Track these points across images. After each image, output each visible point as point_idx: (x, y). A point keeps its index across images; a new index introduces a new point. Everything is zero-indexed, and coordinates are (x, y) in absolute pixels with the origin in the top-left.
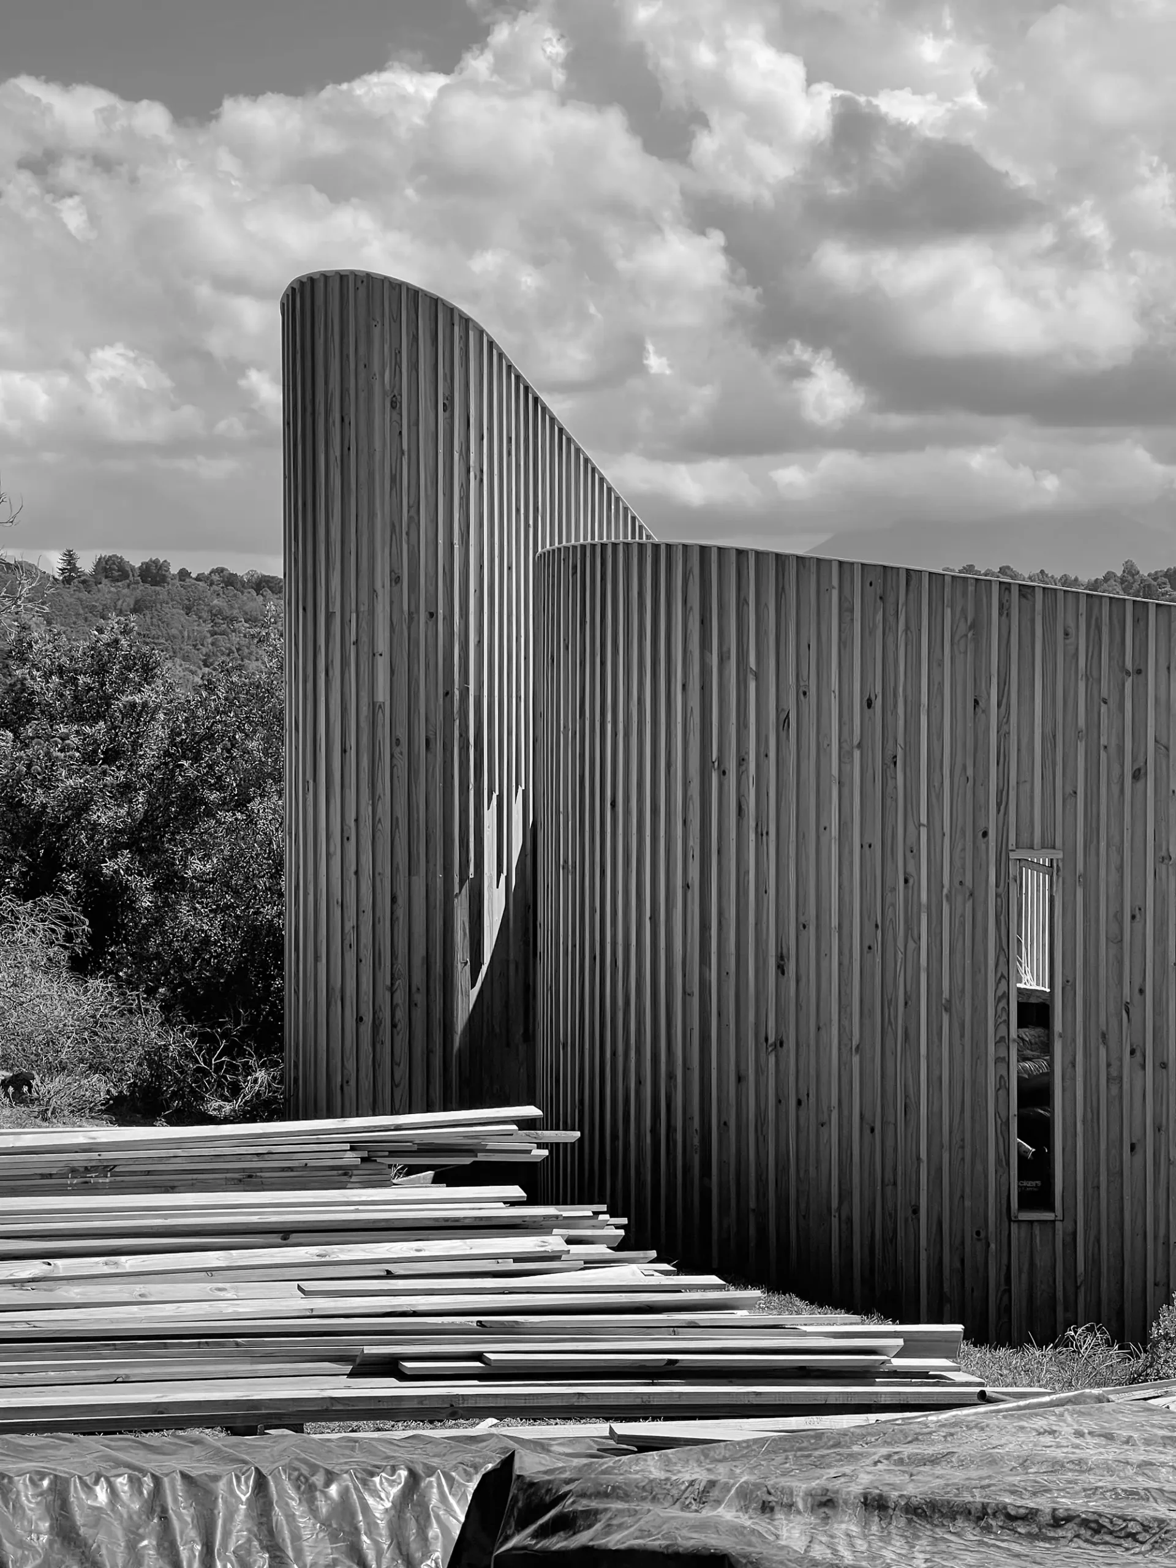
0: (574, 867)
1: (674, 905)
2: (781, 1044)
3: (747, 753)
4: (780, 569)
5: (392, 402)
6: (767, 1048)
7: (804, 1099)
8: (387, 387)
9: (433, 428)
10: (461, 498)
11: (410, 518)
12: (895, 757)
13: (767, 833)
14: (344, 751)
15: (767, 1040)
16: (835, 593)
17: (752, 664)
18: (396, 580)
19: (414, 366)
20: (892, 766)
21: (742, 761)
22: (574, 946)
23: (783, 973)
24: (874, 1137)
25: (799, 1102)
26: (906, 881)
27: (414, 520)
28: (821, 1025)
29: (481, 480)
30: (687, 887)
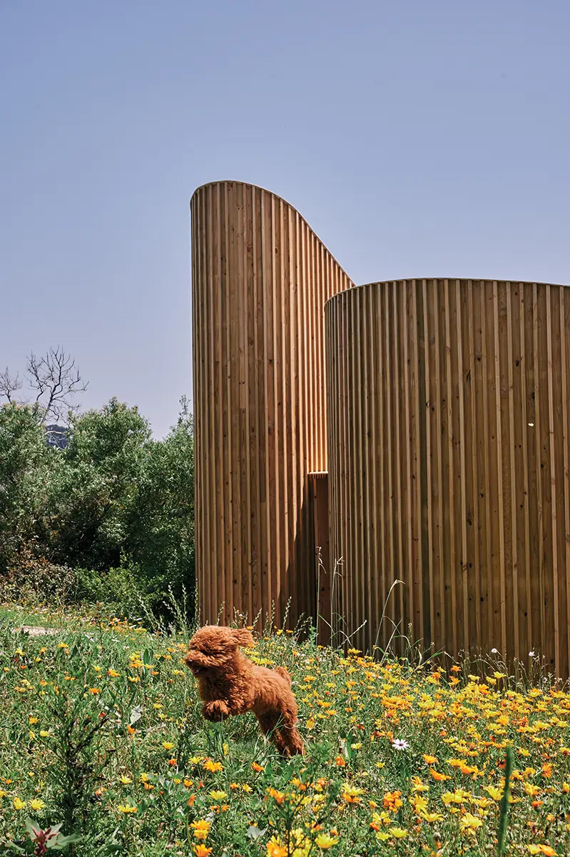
0: (348, 474)
1: (406, 489)
2: (471, 566)
3: (446, 396)
4: (463, 289)
5: (248, 248)
6: (462, 569)
7: (484, 596)
8: (245, 241)
9: (270, 262)
10: (285, 299)
11: (258, 310)
12: (534, 393)
13: (459, 442)
14: (225, 436)
15: (462, 563)
16: (495, 300)
17: (448, 344)
18: (251, 342)
19: (259, 229)
20: (532, 400)
21: (443, 401)
22: (349, 519)
23: (471, 524)
24: (527, 619)
25: (482, 600)
26: (542, 466)
27: (261, 311)
28: (494, 554)
29: (296, 290)
30: (413, 477)
